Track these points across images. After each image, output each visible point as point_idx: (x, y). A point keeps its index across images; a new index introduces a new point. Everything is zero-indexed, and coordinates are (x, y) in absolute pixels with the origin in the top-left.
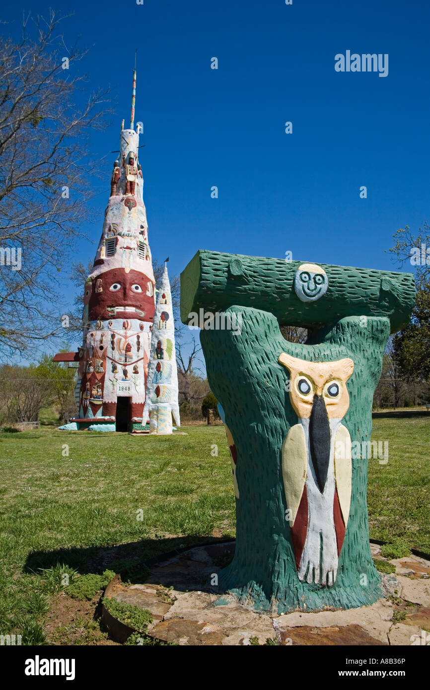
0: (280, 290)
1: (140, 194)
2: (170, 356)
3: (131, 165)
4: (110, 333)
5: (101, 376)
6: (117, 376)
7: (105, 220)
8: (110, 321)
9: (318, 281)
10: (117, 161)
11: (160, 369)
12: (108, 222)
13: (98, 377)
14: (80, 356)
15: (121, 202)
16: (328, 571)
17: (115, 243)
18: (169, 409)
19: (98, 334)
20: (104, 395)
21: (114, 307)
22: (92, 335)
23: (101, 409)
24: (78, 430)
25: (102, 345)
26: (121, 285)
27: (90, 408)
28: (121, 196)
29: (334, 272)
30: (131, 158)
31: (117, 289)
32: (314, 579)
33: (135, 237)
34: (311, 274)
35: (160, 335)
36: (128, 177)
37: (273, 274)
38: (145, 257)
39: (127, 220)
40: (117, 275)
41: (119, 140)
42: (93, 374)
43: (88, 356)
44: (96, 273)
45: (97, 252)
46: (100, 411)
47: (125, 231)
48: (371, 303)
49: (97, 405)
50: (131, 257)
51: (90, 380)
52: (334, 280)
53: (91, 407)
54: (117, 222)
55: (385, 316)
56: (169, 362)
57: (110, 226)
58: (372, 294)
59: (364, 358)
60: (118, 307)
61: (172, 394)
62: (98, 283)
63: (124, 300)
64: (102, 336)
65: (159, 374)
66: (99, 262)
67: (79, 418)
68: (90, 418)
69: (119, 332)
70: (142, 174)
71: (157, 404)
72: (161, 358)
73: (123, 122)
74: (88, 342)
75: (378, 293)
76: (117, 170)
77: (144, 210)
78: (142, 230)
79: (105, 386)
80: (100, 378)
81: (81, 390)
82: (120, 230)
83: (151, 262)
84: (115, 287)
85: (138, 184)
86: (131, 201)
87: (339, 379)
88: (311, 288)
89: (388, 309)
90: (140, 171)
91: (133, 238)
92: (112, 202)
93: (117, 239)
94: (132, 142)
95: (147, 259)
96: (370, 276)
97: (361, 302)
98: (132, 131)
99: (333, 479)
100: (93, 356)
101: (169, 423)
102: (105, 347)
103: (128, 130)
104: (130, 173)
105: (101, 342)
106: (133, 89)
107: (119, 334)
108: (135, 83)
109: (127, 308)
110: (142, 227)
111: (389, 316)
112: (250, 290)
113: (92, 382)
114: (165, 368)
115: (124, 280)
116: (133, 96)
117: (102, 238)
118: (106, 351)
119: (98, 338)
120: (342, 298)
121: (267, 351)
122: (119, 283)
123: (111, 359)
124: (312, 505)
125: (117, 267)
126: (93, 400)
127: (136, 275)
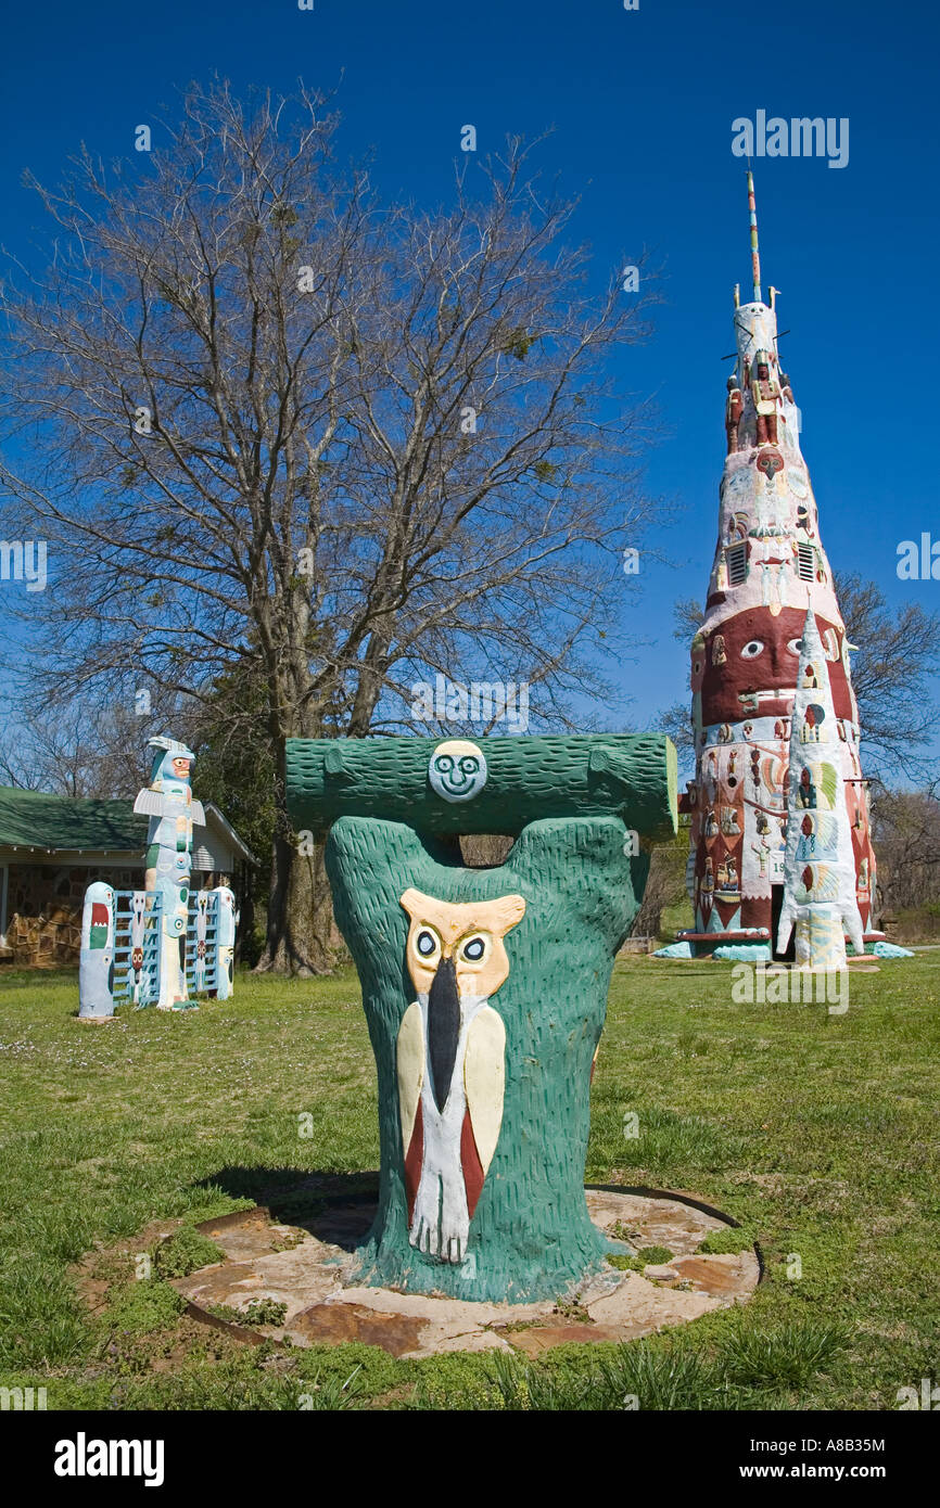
0: (409, 789)
1: (792, 441)
2: (832, 801)
3: (763, 379)
4: (748, 749)
5: (736, 842)
6: (769, 840)
7: (722, 508)
8: (748, 723)
9: (466, 768)
10: (734, 377)
11: (810, 830)
12: (727, 510)
13: (728, 844)
14: (692, 801)
15: (750, 463)
16: (450, 1239)
17: (744, 553)
18: (837, 915)
19: (723, 752)
20: (743, 883)
21: (754, 692)
22: (712, 756)
23: (739, 912)
24: (694, 956)
25: (732, 775)
26: (765, 644)
27: (715, 911)
28: (750, 450)
29: (500, 749)
30: (761, 365)
31: (758, 652)
32: (429, 1246)
33: (787, 536)
34: (454, 758)
35: (806, 756)
36: (759, 409)
37: (394, 764)
38: (814, 575)
39: (766, 501)
40: (756, 624)
41: (732, 330)
42: (719, 839)
43: (707, 801)
44: (711, 624)
45: (711, 577)
46: (737, 917)
47: (763, 525)
48: (573, 795)
49: (730, 904)
50: (783, 580)
51: (713, 852)
52: (498, 763)
53: (718, 909)
54: (746, 507)
55: (608, 815)
56: (830, 814)
57: (732, 519)
58: (573, 780)
59: (559, 891)
60: (761, 693)
61: (840, 884)
62: (717, 644)
63: (774, 676)
64: (732, 756)
65: (809, 840)
66: (716, 599)
67: (696, 933)
68: (717, 932)
69: (766, 744)
70: (790, 394)
71: (808, 906)
72: (812, 806)
73: (738, 289)
74: (704, 769)
75: (585, 777)
76: (735, 395)
77: (803, 472)
78: (803, 517)
79: (744, 863)
80: (733, 846)
81: (696, 873)
82: (753, 525)
83: (830, 585)
84: (753, 649)
85: (784, 419)
86: (772, 458)
87: (487, 931)
88: (457, 782)
89: (612, 802)
90: (787, 387)
91: (781, 538)
92: (731, 467)
93: (748, 546)
94: (762, 328)
95: (819, 581)
96: (569, 748)
97: (554, 795)
98: (759, 305)
99: (461, 1092)
100: (716, 801)
101: (837, 946)
102: (739, 781)
103: (747, 305)
104: (763, 398)
105: (731, 769)
106: (750, 213)
107: (766, 750)
108: (752, 199)
109: (781, 691)
110: (802, 511)
111: (618, 814)
112: (361, 792)
113: (718, 854)
114: (821, 826)
115: (771, 632)
116: (751, 228)
117: (719, 546)
118: (741, 787)
119: (724, 761)
120: (518, 792)
121: (386, 887)
122: (760, 639)
123: (754, 805)
124: (428, 1131)
125: (754, 605)
126: (721, 894)
127: (795, 618)
